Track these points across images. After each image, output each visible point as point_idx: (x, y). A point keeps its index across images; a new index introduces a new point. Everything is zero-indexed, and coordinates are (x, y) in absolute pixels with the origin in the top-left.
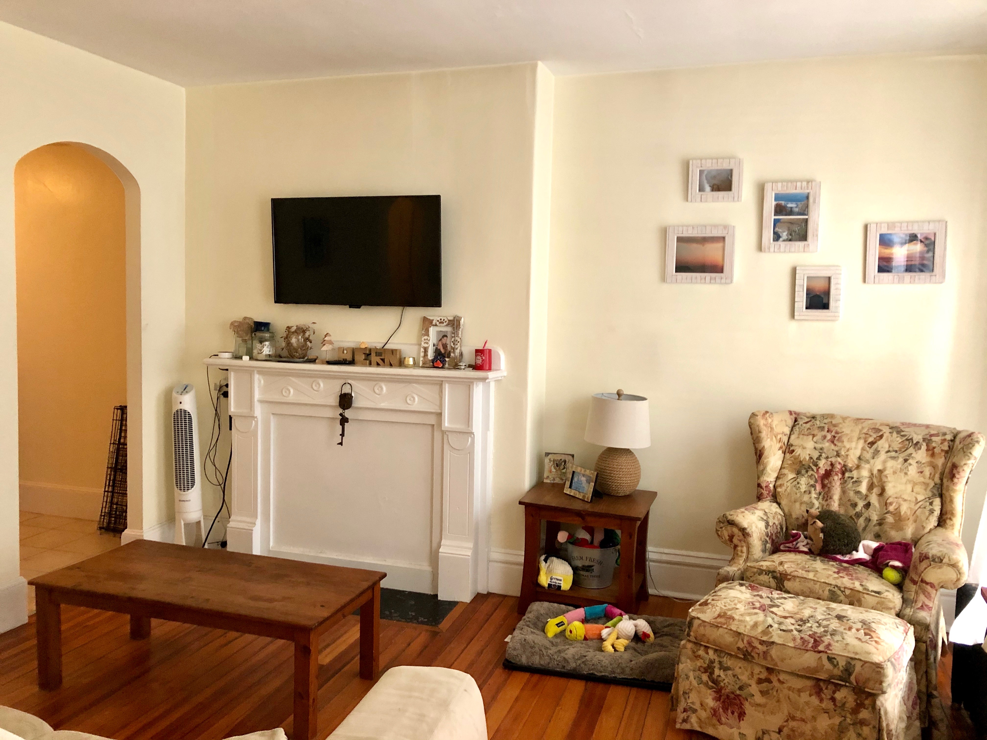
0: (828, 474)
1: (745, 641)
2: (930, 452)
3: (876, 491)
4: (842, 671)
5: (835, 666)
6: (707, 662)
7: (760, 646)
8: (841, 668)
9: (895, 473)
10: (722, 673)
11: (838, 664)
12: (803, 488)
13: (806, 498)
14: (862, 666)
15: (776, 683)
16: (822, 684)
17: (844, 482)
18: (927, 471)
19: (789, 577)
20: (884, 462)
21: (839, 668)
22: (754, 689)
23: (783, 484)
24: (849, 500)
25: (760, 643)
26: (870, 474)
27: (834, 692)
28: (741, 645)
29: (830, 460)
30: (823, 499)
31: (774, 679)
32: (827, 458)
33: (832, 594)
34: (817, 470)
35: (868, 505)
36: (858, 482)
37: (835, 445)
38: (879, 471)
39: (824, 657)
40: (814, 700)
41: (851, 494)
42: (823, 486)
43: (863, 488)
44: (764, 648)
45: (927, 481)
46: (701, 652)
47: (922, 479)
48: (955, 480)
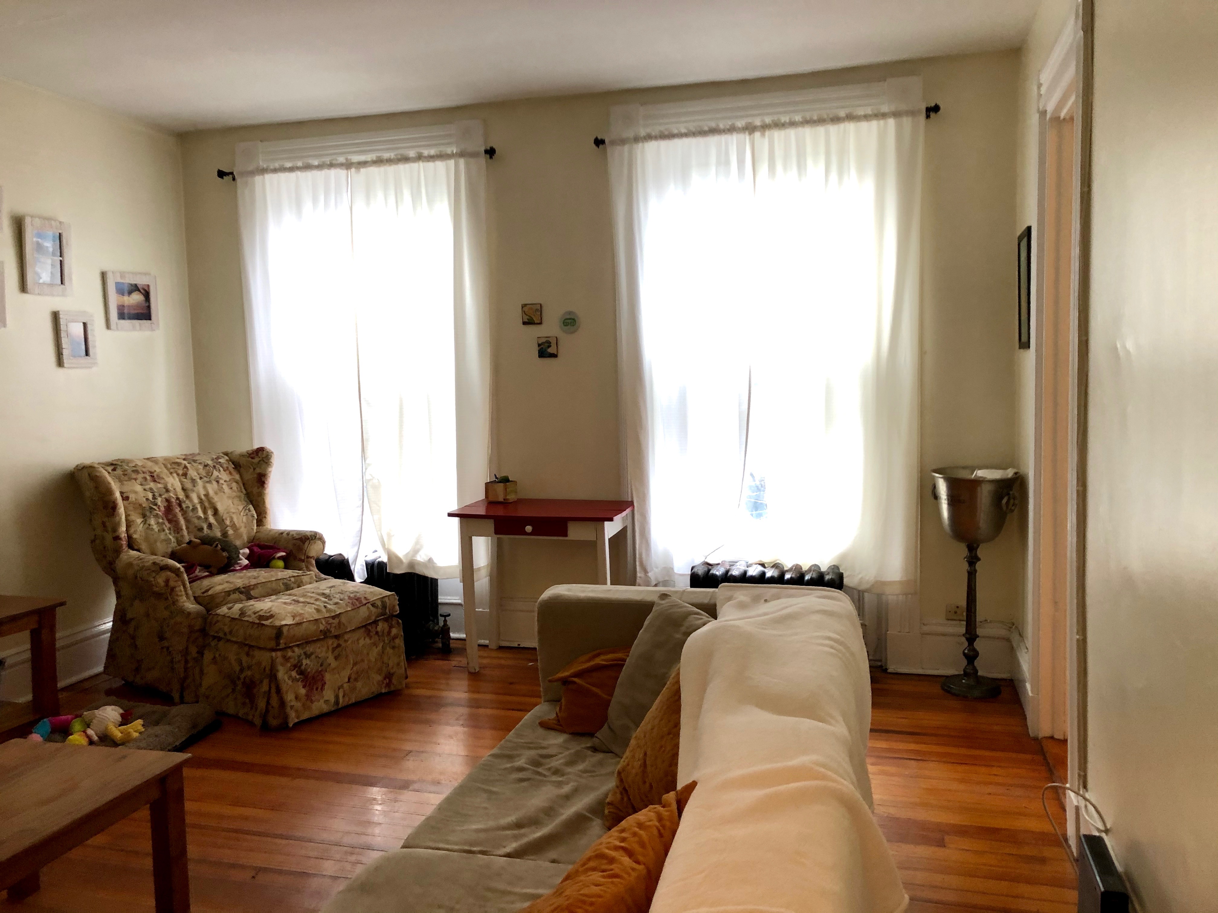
0: (169, 509)
1: (324, 623)
2: (228, 472)
3: (210, 512)
4: (382, 609)
5: (377, 607)
6: (296, 658)
7: (334, 621)
8: (381, 607)
9: (216, 493)
10: (308, 661)
11: (378, 605)
12: (155, 528)
13: (162, 536)
14: (389, 599)
15: (343, 645)
16: (370, 627)
17: (184, 512)
18: (234, 485)
19: (252, 587)
20: (205, 488)
21: (379, 608)
22: (331, 660)
23: (137, 530)
24: (196, 527)
25: (334, 619)
26: (199, 500)
27: (376, 628)
28: (322, 627)
29: (163, 496)
30: (174, 531)
31: (341, 642)
32: (160, 495)
33: (286, 586)
34: (159, 508)
35: (210, 526)
36: (194, 509)
37: (159, 483)
38: (205, 495)
39: (369, 605)
40: (368, 641)
41: (196, 521)
42: (170, 521)
43: (201, 514)
44: (336, 621)
45: (239, 494)
46: (290, 654)
47: (235, 494)
48: (266, 486)
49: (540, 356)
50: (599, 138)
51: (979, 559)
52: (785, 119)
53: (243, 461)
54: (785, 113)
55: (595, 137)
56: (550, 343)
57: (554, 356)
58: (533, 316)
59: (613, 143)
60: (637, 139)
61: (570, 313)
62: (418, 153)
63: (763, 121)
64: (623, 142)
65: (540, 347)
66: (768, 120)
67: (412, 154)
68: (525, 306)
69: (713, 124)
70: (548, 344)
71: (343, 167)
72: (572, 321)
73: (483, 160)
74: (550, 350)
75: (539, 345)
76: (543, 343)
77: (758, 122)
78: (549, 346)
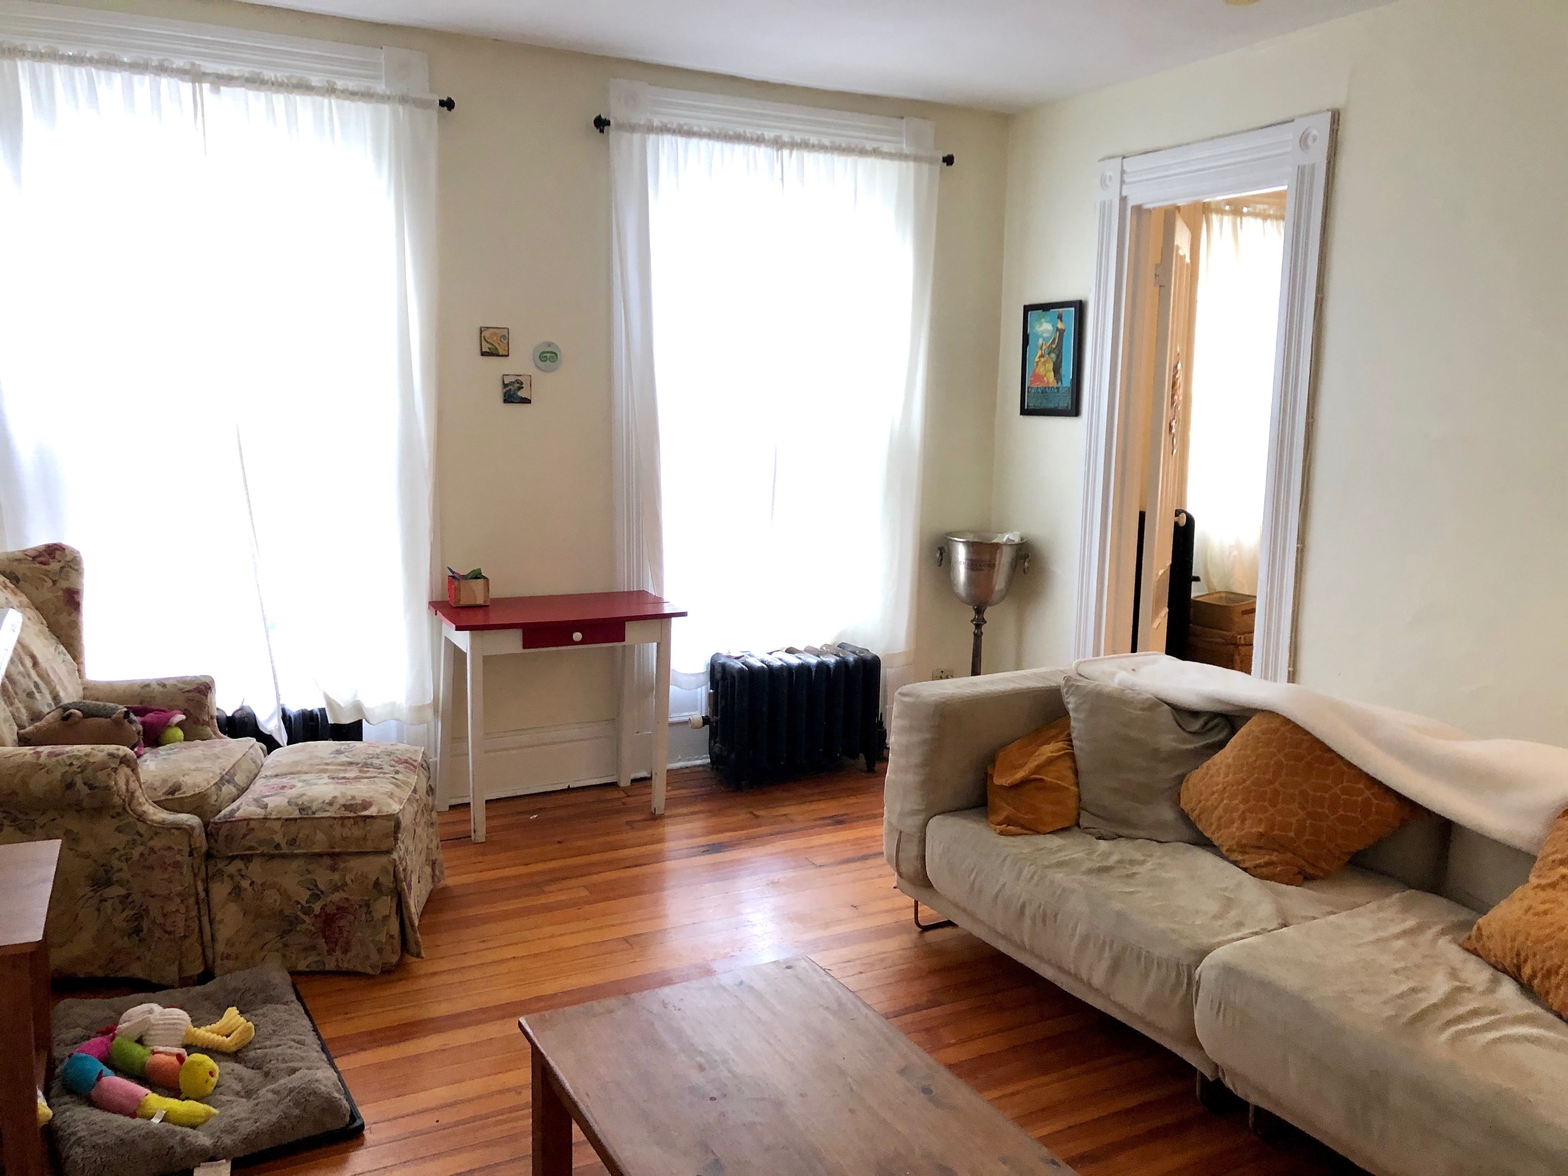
2: (10, 590)
48: (81, 609)
49: (506, 401)
50: (603, 117)
51: (985, 622)
52: (813, 140)
53: (21, 570)
54: (816, 133)
55: (598, 115)
56: (522, 383)
57: (527, 401)
58: (498, 347)
59: (621, 127)
60: (650, 129)
61: (549, 344)
62: (328, 82)
63: (792, 138)
64: (632, 128)
65: (508, 389)
66: (798, 138)
67: (315, 80)
68: (485, 330)
69: (740, 130)
70: (518, 385)
71: (187, 77)
72: (553, 355)
73: (435, 112)
74: (521, 394)
75: (505, 385)
76: (512, 383)
77: (786, 137)
78: (520, 388)
